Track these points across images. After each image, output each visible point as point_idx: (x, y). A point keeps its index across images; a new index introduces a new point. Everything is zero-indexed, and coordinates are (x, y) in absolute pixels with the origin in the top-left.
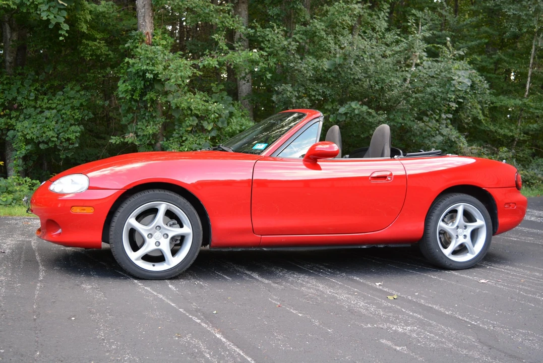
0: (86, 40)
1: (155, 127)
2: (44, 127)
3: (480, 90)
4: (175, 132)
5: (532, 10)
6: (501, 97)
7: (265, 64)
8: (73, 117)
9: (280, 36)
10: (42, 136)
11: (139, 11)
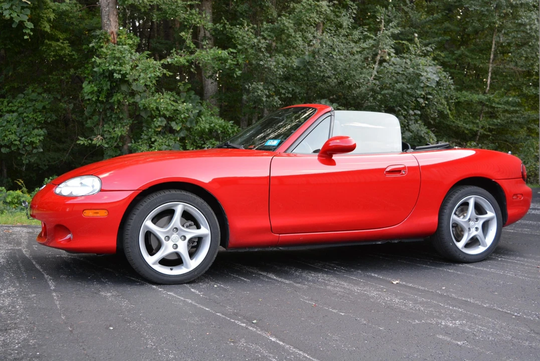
0: (48, 40)
1: (122, 129)
2: (5, 130)
3: (445, 86)
4: (143, 134)
5: (493, 6)
6: (464, 92)
7: (234, 61)
8: (36, 119)
9: (251, 34)
10: (4, 140)
11: (103, 10)
